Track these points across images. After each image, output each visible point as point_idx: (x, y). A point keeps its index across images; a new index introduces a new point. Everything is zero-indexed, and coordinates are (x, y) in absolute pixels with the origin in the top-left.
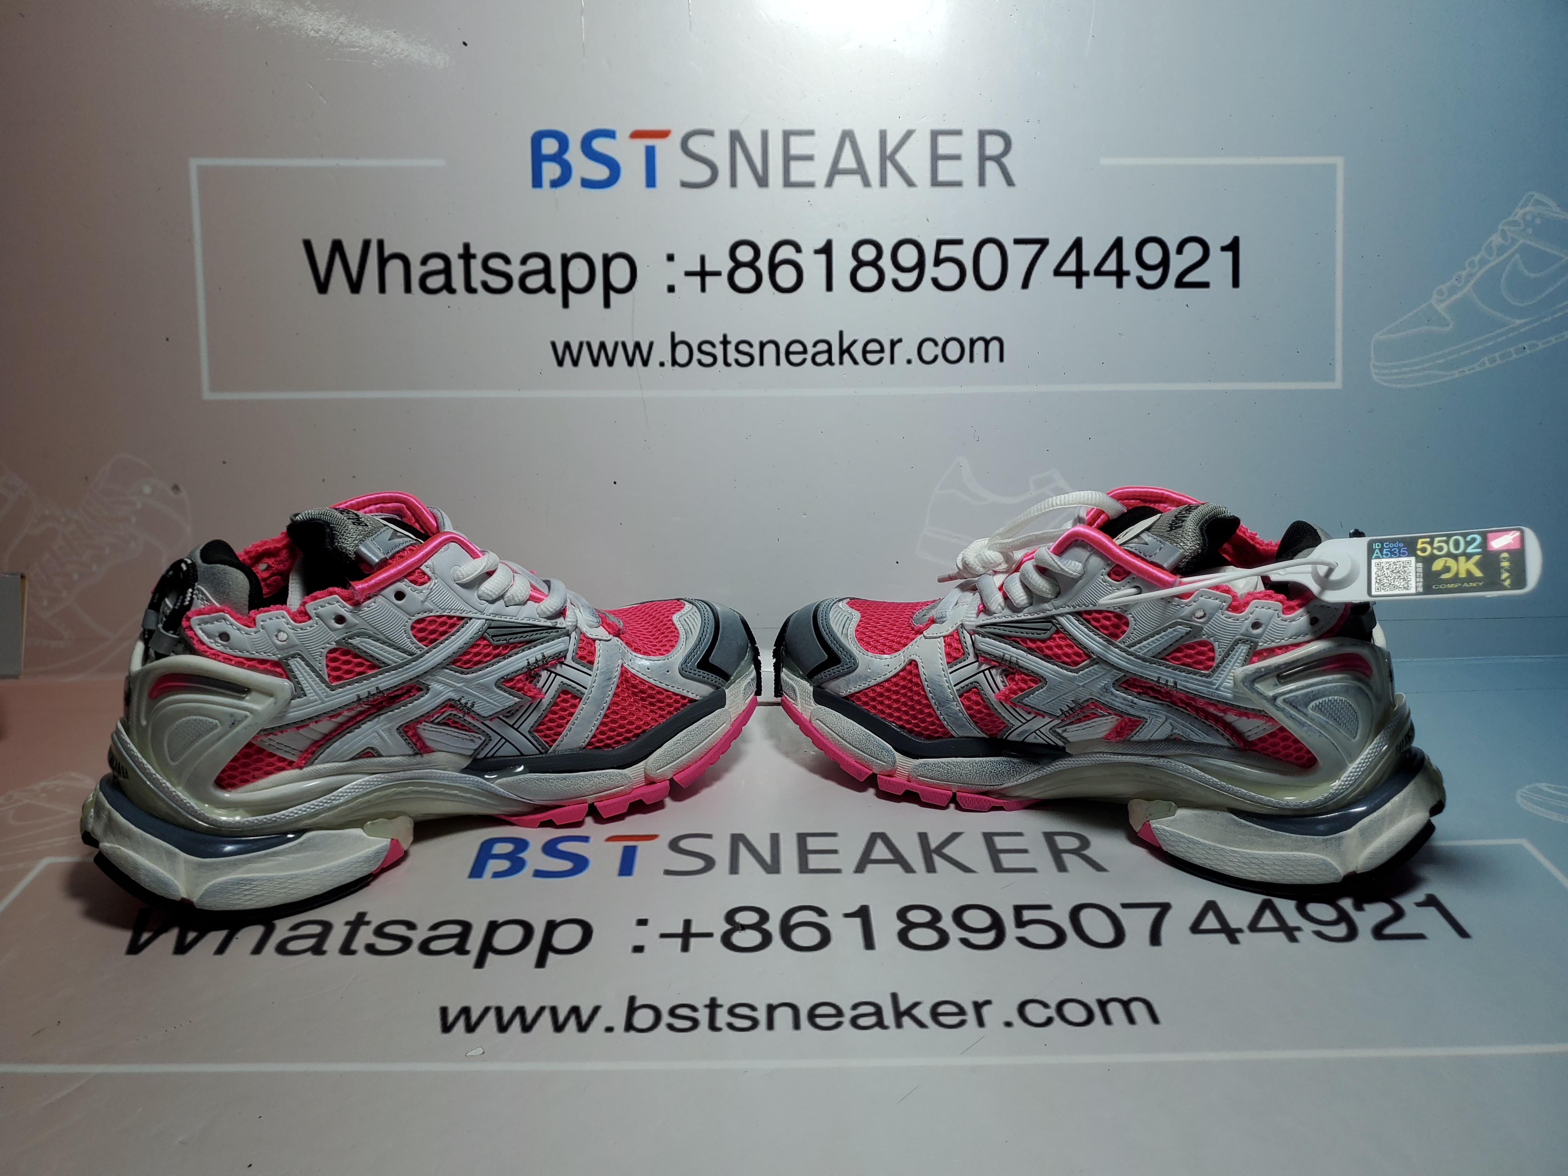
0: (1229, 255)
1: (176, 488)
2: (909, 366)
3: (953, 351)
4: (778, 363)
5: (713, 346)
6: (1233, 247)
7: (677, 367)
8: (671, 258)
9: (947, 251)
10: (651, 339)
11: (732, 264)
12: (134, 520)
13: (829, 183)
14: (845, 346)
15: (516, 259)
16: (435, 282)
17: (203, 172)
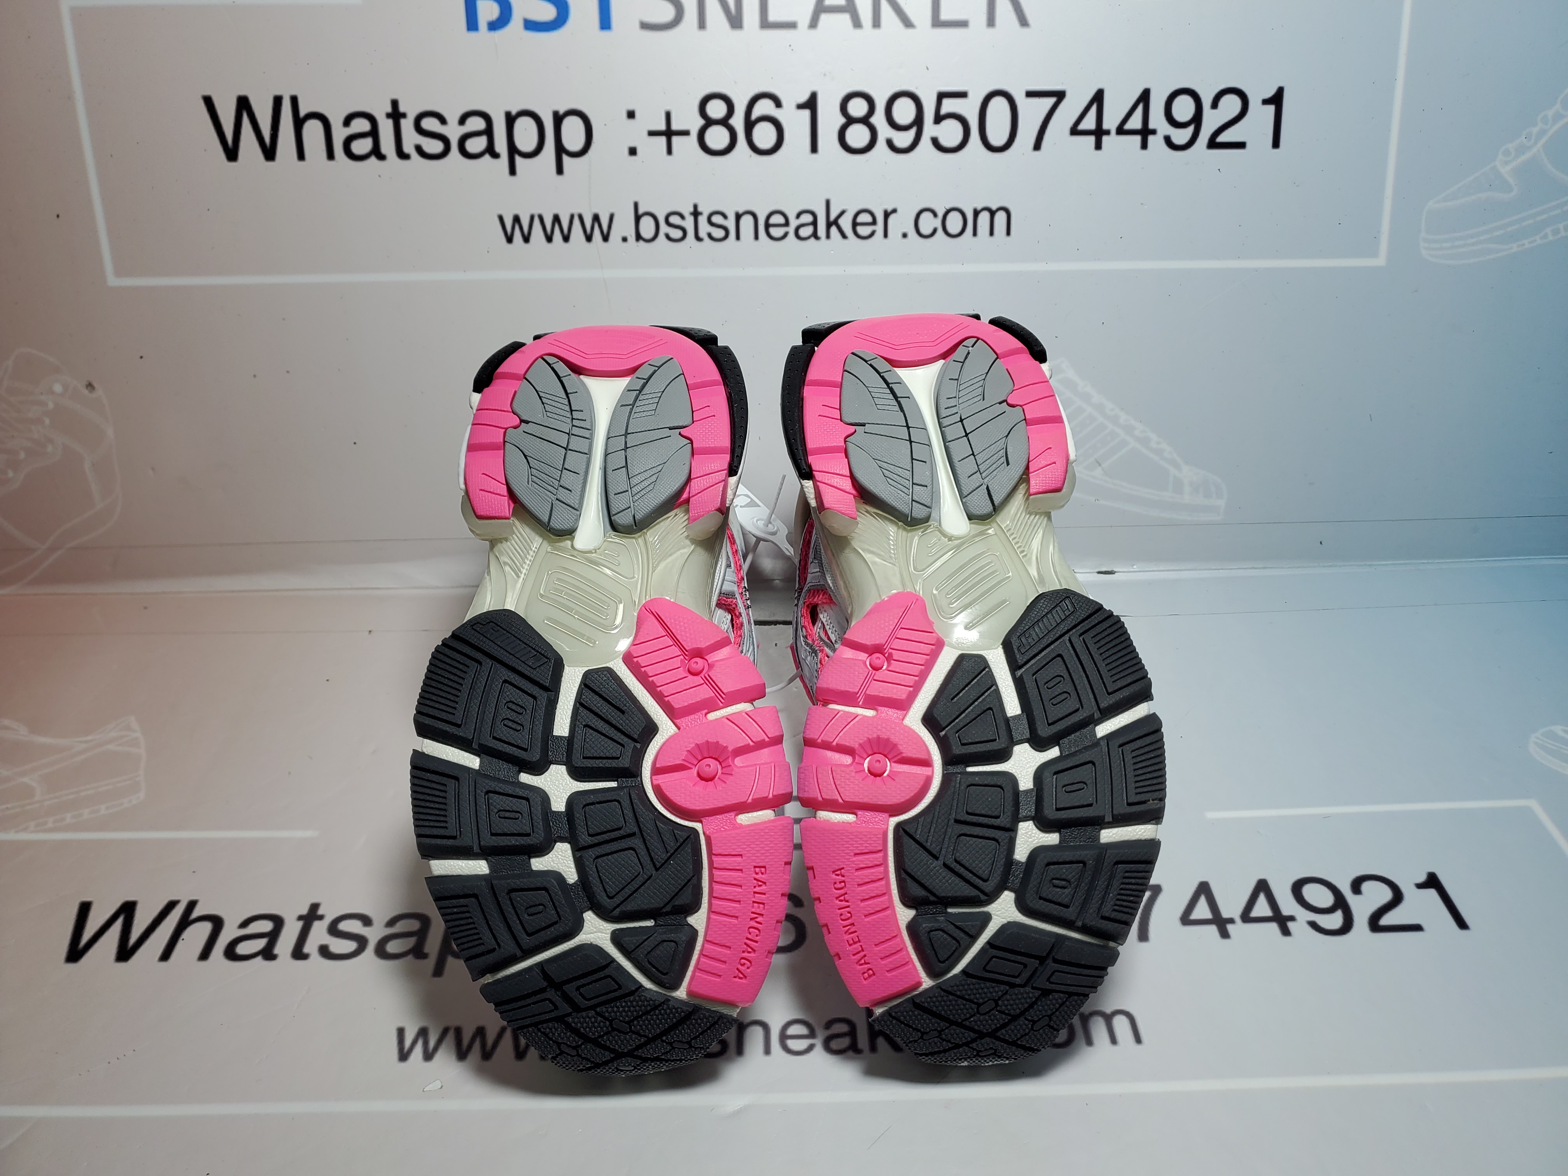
0: (1271, 109)
1: (90, 386)
2: (905, 240)
3: (954, 223)
4: (756, 237)
5: (682, 217)
6: (1276, 100)
7: (641, 242)
8: (631, 115)
9: (948, 106)
10: (612, 211)
11: (701, 122)
12: (47, 421)
13: (814, 24)
14: (833, 217)
15: (453, 118)
16: (362, 146)
17: (77, 14)
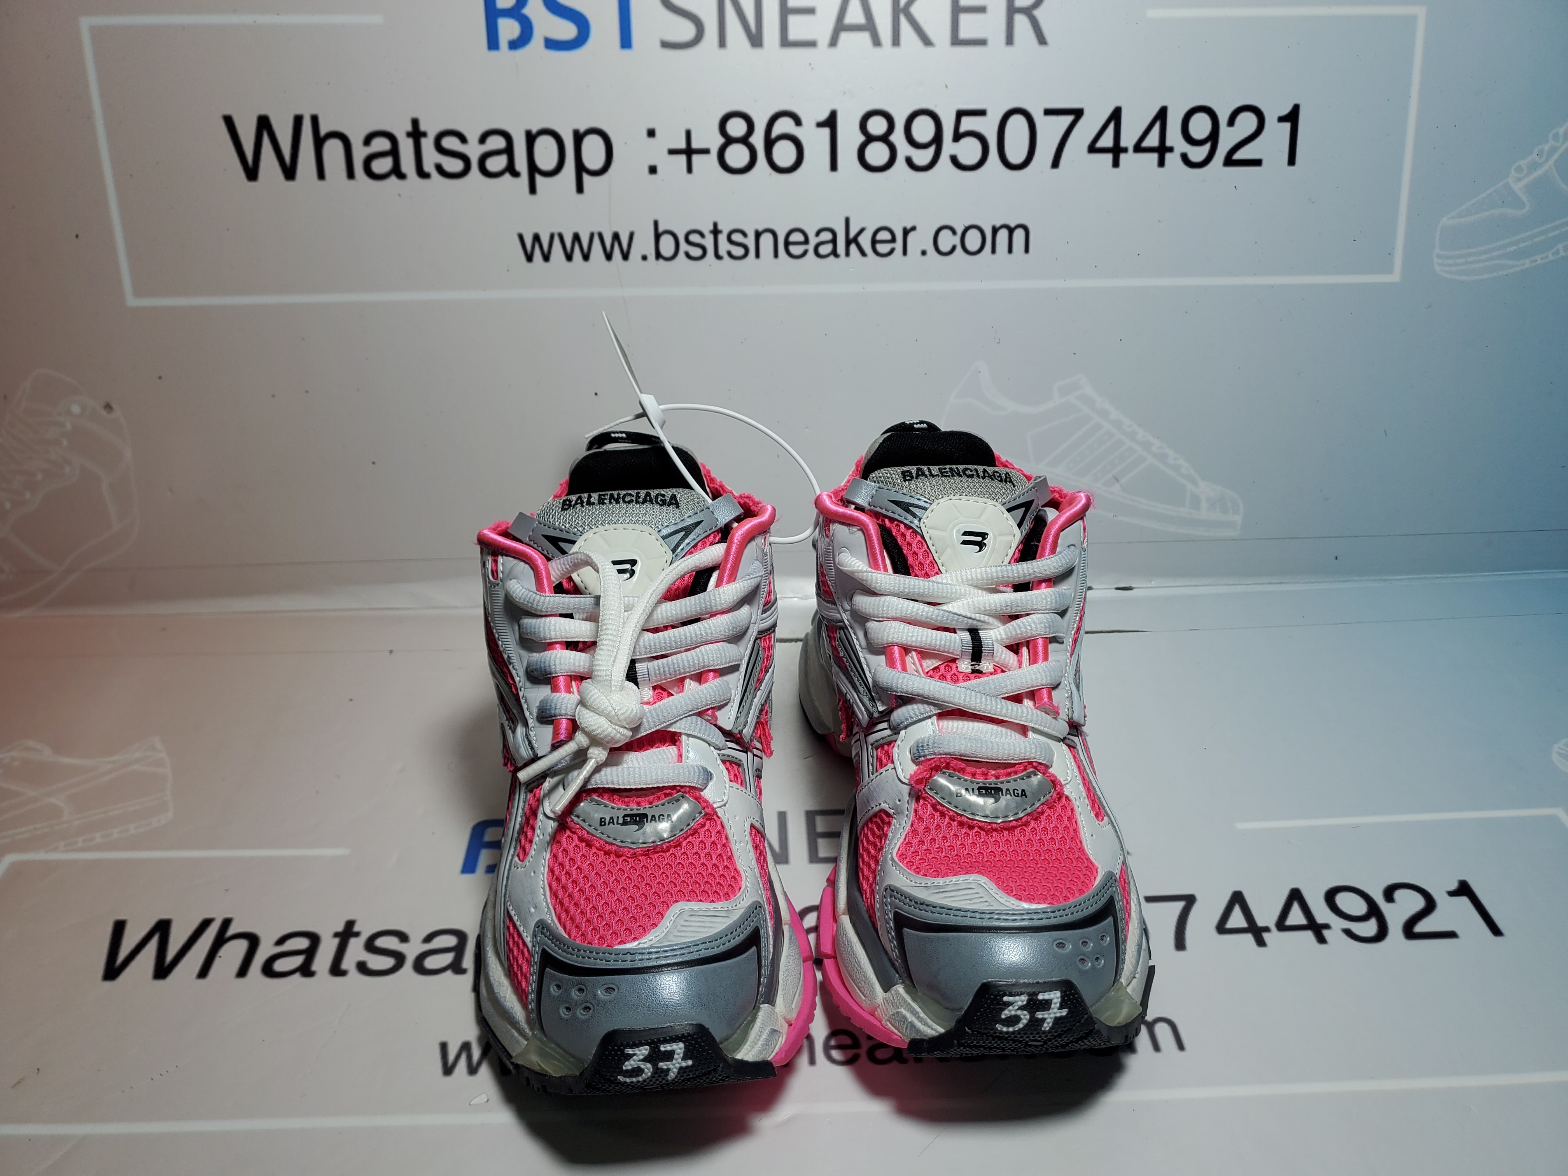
0: (1287, 126)
1: (108, 407)
2: (924, 258)
3: (973, 240)
4: (776, 255)
5: (702, 235)
6: (1292, 117)
7: (661, 261)
9: (967, 124)
10: (632, 229)
11: (721, 140)
12: (65, 443)
13: (833, 42)
14: (852, 234)
15: (473, 136)
16: (382, 165)
17: (97, 33)
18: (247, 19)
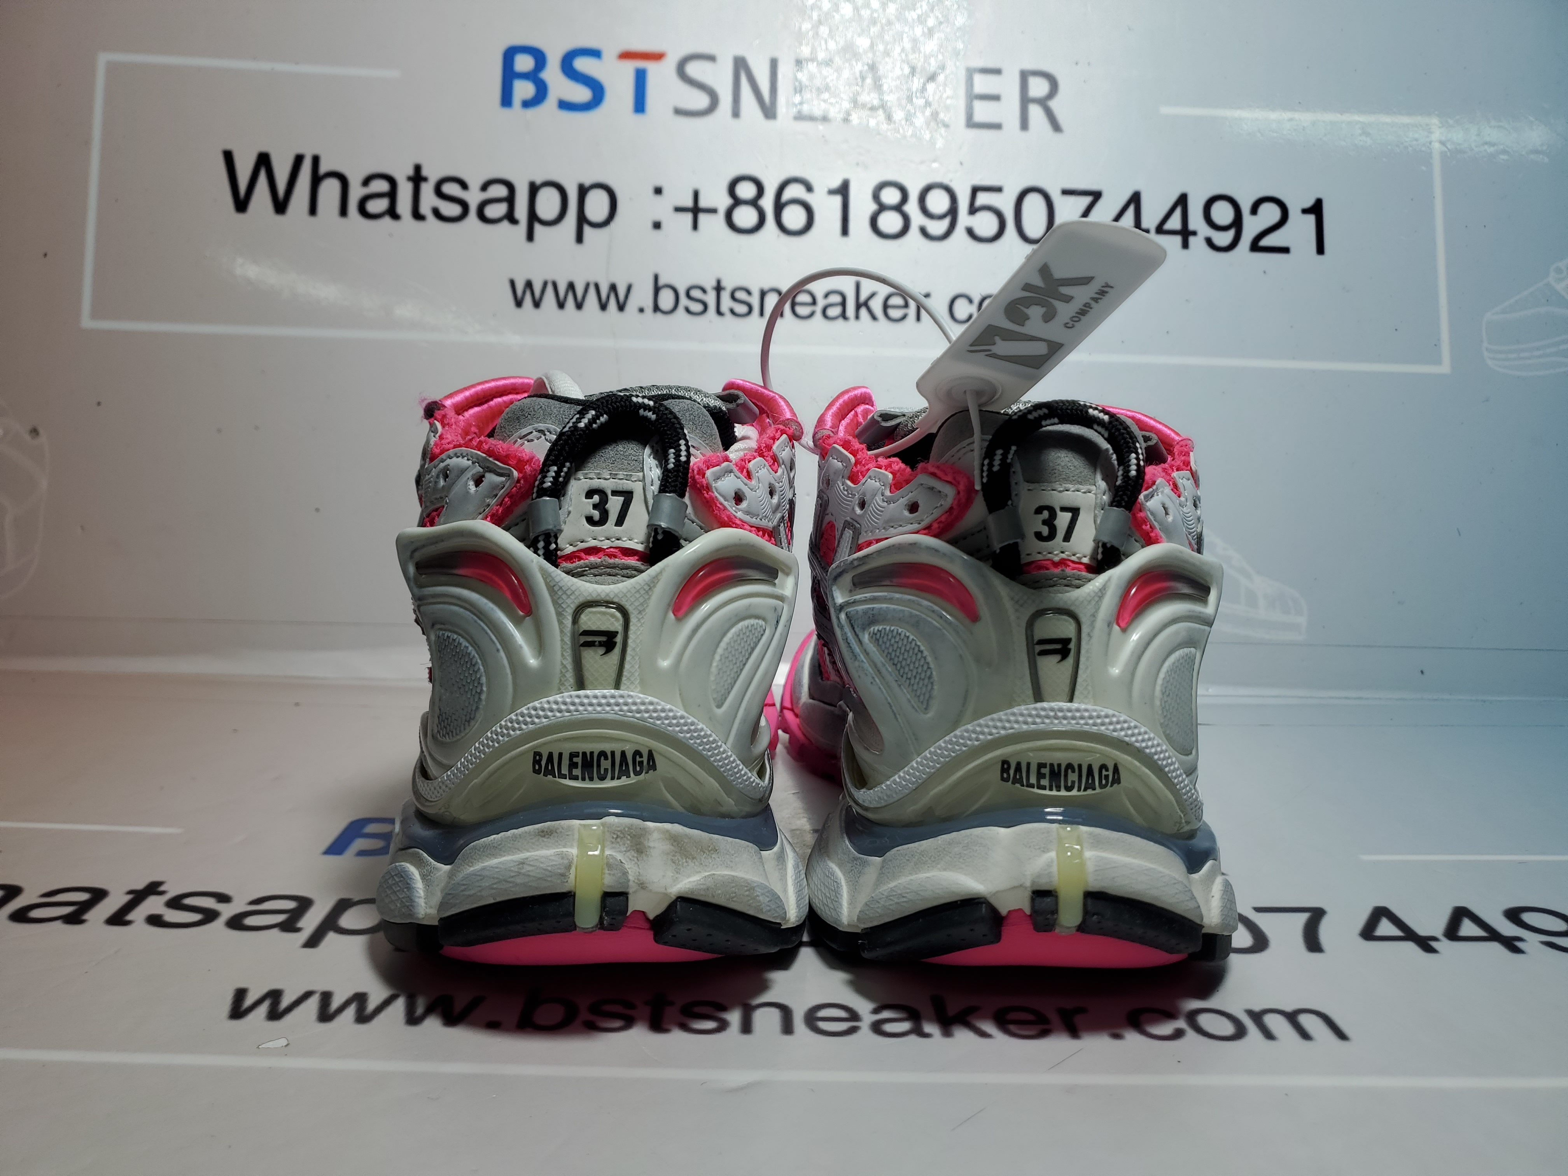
0: (1311, 218)
1: (35, 432)
5: (704, 291)
6: (1316, 209)
7: (659, 314)
8: (658, 191)
9: (983, 199)
10: (630, 281)
11: (728, 201)
14: (863, 298)
15: (475, 184)
16: (377, 206)
17: (113, 69)
18: (266, 66)
